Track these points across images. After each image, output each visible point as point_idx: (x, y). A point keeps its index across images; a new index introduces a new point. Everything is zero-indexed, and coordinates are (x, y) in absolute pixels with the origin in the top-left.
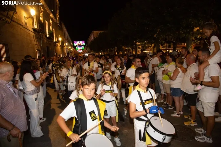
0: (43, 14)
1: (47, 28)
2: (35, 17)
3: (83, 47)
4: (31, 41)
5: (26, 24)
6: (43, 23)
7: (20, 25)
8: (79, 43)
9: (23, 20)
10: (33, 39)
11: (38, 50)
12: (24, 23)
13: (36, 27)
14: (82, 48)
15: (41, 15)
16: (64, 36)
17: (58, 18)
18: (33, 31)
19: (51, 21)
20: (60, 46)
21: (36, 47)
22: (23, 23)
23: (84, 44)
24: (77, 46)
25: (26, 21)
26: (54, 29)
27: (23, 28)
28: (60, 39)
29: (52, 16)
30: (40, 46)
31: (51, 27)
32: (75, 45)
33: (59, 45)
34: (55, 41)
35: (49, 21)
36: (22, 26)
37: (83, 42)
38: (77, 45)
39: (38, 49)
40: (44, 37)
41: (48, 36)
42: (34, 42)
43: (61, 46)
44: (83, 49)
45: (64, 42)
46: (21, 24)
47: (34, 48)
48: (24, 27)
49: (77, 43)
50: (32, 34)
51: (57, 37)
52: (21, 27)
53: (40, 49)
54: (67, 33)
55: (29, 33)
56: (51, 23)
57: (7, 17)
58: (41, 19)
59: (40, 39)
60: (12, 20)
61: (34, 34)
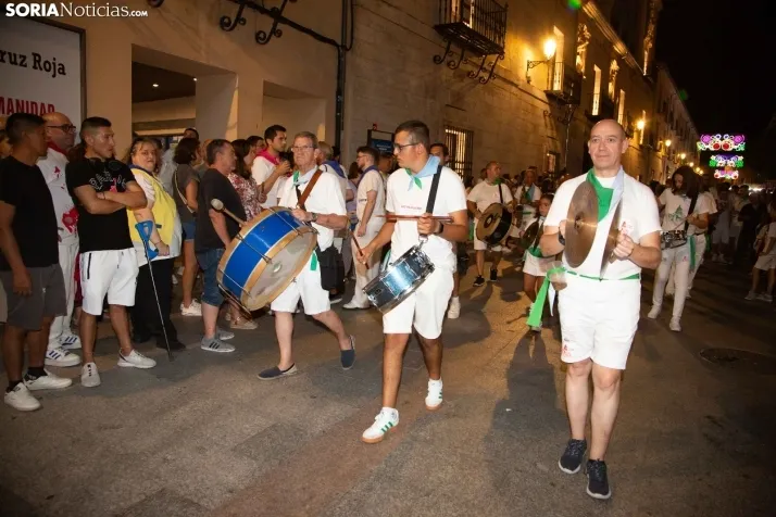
0: (588, 47)
1: (597, 90)
2: (559, 59)
3: (741, 158)
4: (536, 127)
5: (529, 82)
6: (582, 74)
7: (512, 83)
9: (522, 73)
10: (543, 121)
11: (551, 153)
12: (523, 76)
13: (557, 87)
14: (736, 161)
15: (581, 49)
16: (661, 111)
17: (646, 53)
18: (543, 96)
19: (614, 66)
20: (636, 146)
21: (548, 145)
22: (518, 80)
23: (740, 147)
25: (531, 73)
26: (622, 91)
27: (519, 93)
28: (641, 124)
29: (619, 48)
30: (563, 143)
31: (611, 88)
32: (701, 146)
35: (609, 66)
36: (516, 86)
37: (738, 138)
39: (553, 149)
40: (580, 116)
41: (595, 112)
42: (545, 130)
43: (641, 146)
44: (740, 165)
45: (661, 136)
46: (516, 82)
47: (541, 147)
48: (521, 90)
50: (543, 107)
52: (514, 89)
53: (559, 150)
55: (533, 106)
56: (613, 73)
57: (481, 68)
58: (579, 60)
59: (565, 122)
60: (491, 74)
61: (547, 108)
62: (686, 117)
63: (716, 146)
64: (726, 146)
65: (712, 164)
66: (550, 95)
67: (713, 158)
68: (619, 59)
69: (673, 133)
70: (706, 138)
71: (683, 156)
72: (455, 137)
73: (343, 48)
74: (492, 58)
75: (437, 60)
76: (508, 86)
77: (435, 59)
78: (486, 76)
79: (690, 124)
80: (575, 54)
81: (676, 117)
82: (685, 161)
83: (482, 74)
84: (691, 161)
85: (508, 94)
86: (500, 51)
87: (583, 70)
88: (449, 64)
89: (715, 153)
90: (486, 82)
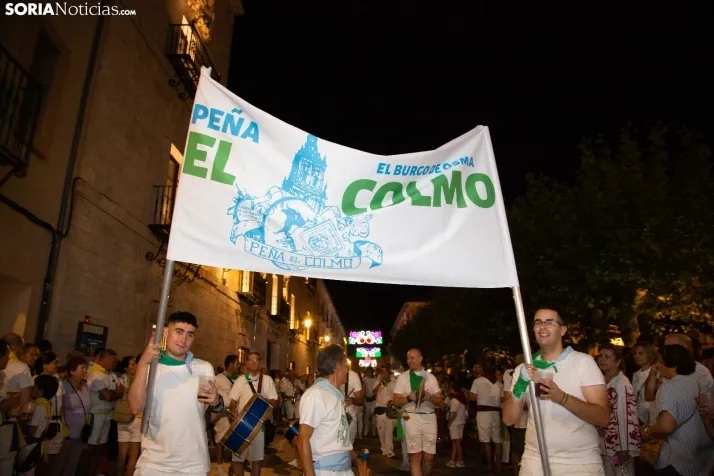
1: (275, 293)
3: (379, 349)
4: (229, 324)
5: (224, 283)
6: (265, 280)
7: (211, 284)
8: (365, 338)
9: (219, 276)
10: (235, 320)
11: (243, 348)
12: (220, 279)
13: (246, 289)
14: (376, 352)
16: (320, 313)
18: (236, 297)
20: (305, 342)
21: (239, 341)
22: (217, 282)
23: (379, 341)
24: (357, 346)
25: (226, 276)
26: (293, 296)
27: (216, 292)
28: (308, 323)
30: (251, 339)
31: (285, 291)
32: (352, 341)
33: (303, 338)
34: (292, 327)
36: (215, 286)
37: (377, 333)
38: (359, 343)
39: (242, 344)
40: (264, 315)
41: (274, 312)
42: (237, 326)
43: (308, 342)
44: (379, 355)
45: (321, 333)
46: (214, 283)
47: (234, 342)
48: (219, 291)
49: (357, 337)
50: (235, 306)
51: (300, 318)
52: (213, 289)
53: (248, 346)
54: (330, 308)
55: (228, 305)
56: (286, 280)
57: (188, 268)
59: (252, 321)
60: (196, 274)
61: (238, 307)
62: (336, 318)
63: (362, 341)
64: (369, 340)
65: (358, 355)
66: (241, 296)
67: (358, 350)
69: (328, 330)
70: (353, 334)
73: (58, 234)
75: (149, 257)
76: (208, 286)
77: (147, 255)
78: (191, 276)
79: (339, 323)
81: (329, 316)
83: (188, 274)
85: (208, 294)
87: (264, 277)
88: (159, 262)
89: (361, 346)
90: (191, 281)
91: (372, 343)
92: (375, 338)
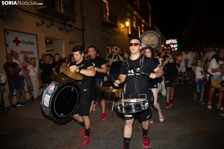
0: (136, 22)
1: (139, 32)
2: (130, 26)
3: (177, 45)
4: (126, 43)
8: (171, 42)
10: (128, 42)
12: (122, 31)
13: (130, 33)
15: (134, 23)
17: (150, 21)
18: (127, 36)
19: (143, 25)
23: (176, 42)
25: (124, 30)
27: (121, 36)
29: (143, 21)
31: (143, 31)
32: (167, 43)
35: (141, 26)
36: (120, 34)
38: (169, 43)
50: (127, 38)
55: (125, 38)
56: (143, 27)
57: (113, 31)
58: (134, 25)
60: (115, 32)
63: (170, 43)
64: (173, 42)
66: (129, 35)
68: (144, 23)
70: (168, 41)
71: (163, 46)
72: (108, 48)
73: (83, 31)
74: (115, 29)
75: (103, 30)
78: (114, 33)
80: (133, 24)
82: (163, 47)
84: (165, 47)
85: (119, 36)
86: (116, 27)
87: (135, 28)
88: (105, 31)
89: (170, 44)
90: (114, 34)
91: (174, 43)
92: (175, 41)
